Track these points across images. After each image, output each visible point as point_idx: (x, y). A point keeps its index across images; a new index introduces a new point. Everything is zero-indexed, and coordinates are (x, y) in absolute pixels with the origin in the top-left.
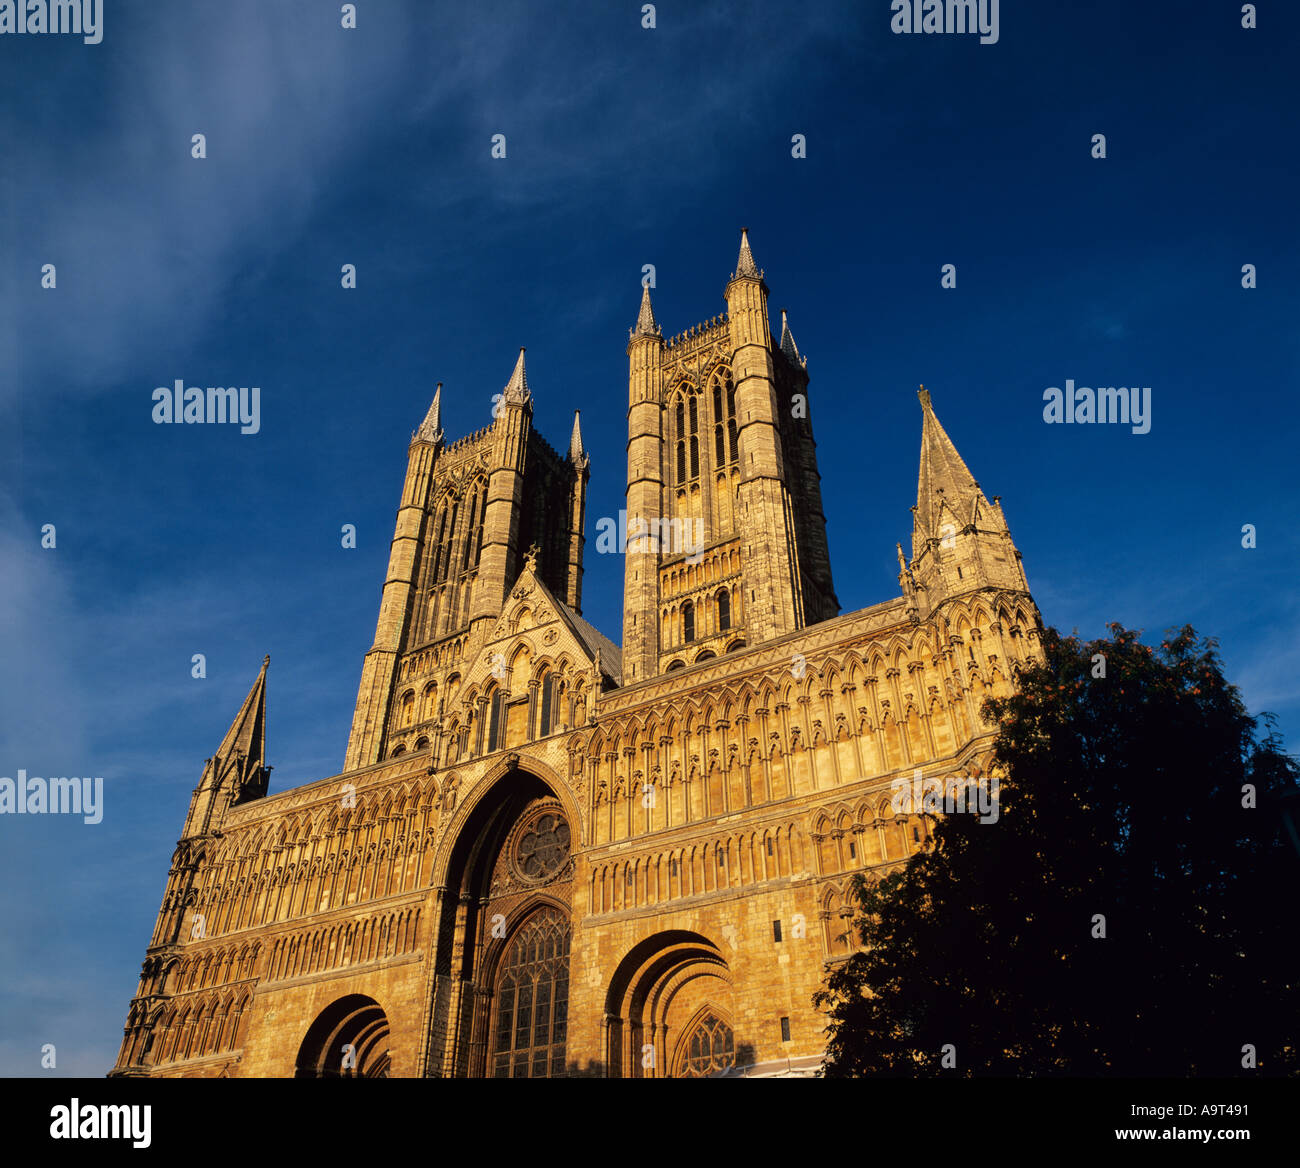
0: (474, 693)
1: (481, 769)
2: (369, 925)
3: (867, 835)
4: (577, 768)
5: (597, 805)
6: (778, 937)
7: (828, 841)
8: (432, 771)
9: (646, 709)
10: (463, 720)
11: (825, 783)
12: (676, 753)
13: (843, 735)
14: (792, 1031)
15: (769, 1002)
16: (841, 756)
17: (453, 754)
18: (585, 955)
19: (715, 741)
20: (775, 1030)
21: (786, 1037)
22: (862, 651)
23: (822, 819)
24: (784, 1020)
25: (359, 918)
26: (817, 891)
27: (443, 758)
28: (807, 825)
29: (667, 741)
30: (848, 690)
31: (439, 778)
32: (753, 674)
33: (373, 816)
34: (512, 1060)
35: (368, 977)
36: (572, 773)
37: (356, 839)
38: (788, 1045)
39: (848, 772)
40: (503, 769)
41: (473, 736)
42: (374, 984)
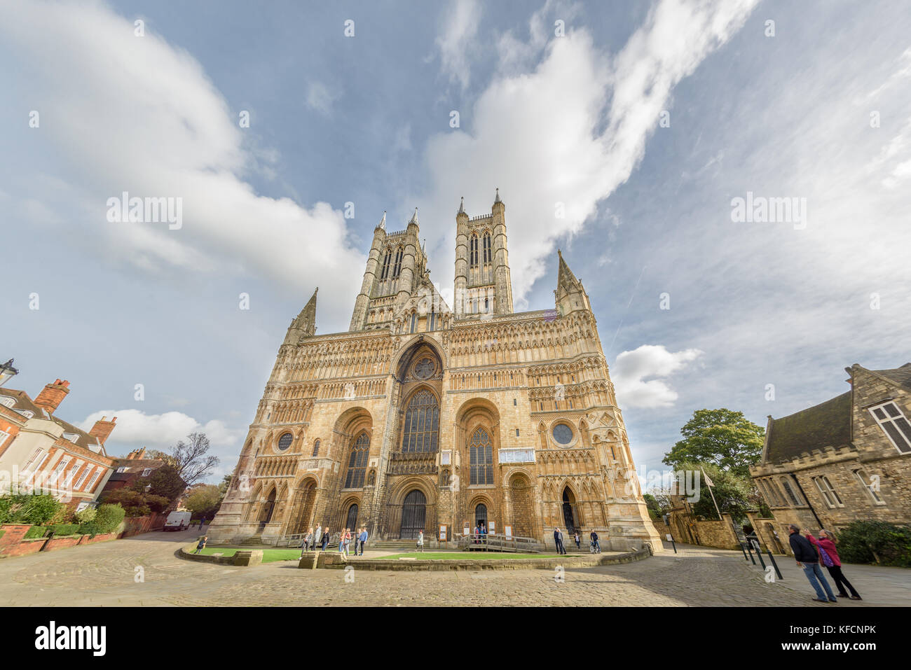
0: (406, 313)
1: (409, 338)
2: (364, 384)
3: (544, 377)
4: (445, 342)
5: (452, 355)
6: (515, 404)
7: (531, 377)
8: (390, 335)
9: (469, 327)
10: (402, 320)
11: (529, 359)
12: (479, 343)
13: (536, 346)
14: (520, 434)
15: (512, 424)
16: (535, 353)
17: (398, 331)
18: (448, 402)
19: (492, 342)
20: (514, 433)
21: (518, 435)
22: (544, 323)
23: (530, 370)
24: (518, 430)
25: (360, 381)
26: (528, 392)
27: (394, 332)
28: (525, 371)
29: (476, 339)
30: (537, 333)
31: (393, 338)
32: (508, 323)
33: (366, 347)
34: (417, 435)
35: (364, 401)
36: (444, 344)
37: (358, 355)
38: (518, 438)
39: (537, 358)
40: (417, 339)
41: (405, 326)
42: (365, 404)
